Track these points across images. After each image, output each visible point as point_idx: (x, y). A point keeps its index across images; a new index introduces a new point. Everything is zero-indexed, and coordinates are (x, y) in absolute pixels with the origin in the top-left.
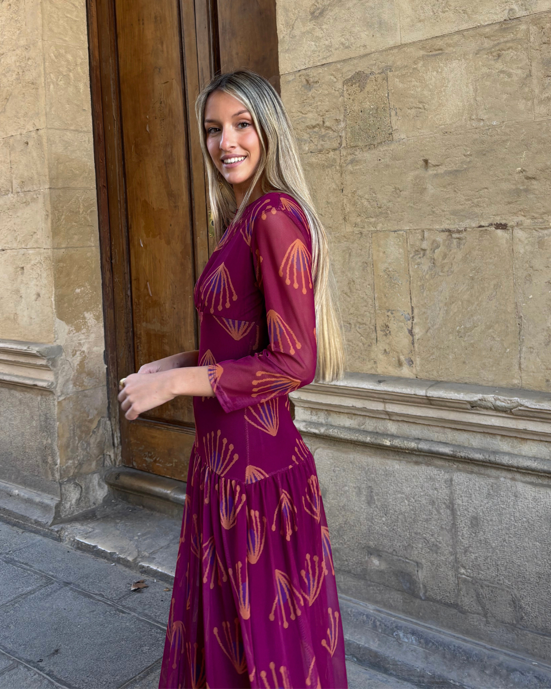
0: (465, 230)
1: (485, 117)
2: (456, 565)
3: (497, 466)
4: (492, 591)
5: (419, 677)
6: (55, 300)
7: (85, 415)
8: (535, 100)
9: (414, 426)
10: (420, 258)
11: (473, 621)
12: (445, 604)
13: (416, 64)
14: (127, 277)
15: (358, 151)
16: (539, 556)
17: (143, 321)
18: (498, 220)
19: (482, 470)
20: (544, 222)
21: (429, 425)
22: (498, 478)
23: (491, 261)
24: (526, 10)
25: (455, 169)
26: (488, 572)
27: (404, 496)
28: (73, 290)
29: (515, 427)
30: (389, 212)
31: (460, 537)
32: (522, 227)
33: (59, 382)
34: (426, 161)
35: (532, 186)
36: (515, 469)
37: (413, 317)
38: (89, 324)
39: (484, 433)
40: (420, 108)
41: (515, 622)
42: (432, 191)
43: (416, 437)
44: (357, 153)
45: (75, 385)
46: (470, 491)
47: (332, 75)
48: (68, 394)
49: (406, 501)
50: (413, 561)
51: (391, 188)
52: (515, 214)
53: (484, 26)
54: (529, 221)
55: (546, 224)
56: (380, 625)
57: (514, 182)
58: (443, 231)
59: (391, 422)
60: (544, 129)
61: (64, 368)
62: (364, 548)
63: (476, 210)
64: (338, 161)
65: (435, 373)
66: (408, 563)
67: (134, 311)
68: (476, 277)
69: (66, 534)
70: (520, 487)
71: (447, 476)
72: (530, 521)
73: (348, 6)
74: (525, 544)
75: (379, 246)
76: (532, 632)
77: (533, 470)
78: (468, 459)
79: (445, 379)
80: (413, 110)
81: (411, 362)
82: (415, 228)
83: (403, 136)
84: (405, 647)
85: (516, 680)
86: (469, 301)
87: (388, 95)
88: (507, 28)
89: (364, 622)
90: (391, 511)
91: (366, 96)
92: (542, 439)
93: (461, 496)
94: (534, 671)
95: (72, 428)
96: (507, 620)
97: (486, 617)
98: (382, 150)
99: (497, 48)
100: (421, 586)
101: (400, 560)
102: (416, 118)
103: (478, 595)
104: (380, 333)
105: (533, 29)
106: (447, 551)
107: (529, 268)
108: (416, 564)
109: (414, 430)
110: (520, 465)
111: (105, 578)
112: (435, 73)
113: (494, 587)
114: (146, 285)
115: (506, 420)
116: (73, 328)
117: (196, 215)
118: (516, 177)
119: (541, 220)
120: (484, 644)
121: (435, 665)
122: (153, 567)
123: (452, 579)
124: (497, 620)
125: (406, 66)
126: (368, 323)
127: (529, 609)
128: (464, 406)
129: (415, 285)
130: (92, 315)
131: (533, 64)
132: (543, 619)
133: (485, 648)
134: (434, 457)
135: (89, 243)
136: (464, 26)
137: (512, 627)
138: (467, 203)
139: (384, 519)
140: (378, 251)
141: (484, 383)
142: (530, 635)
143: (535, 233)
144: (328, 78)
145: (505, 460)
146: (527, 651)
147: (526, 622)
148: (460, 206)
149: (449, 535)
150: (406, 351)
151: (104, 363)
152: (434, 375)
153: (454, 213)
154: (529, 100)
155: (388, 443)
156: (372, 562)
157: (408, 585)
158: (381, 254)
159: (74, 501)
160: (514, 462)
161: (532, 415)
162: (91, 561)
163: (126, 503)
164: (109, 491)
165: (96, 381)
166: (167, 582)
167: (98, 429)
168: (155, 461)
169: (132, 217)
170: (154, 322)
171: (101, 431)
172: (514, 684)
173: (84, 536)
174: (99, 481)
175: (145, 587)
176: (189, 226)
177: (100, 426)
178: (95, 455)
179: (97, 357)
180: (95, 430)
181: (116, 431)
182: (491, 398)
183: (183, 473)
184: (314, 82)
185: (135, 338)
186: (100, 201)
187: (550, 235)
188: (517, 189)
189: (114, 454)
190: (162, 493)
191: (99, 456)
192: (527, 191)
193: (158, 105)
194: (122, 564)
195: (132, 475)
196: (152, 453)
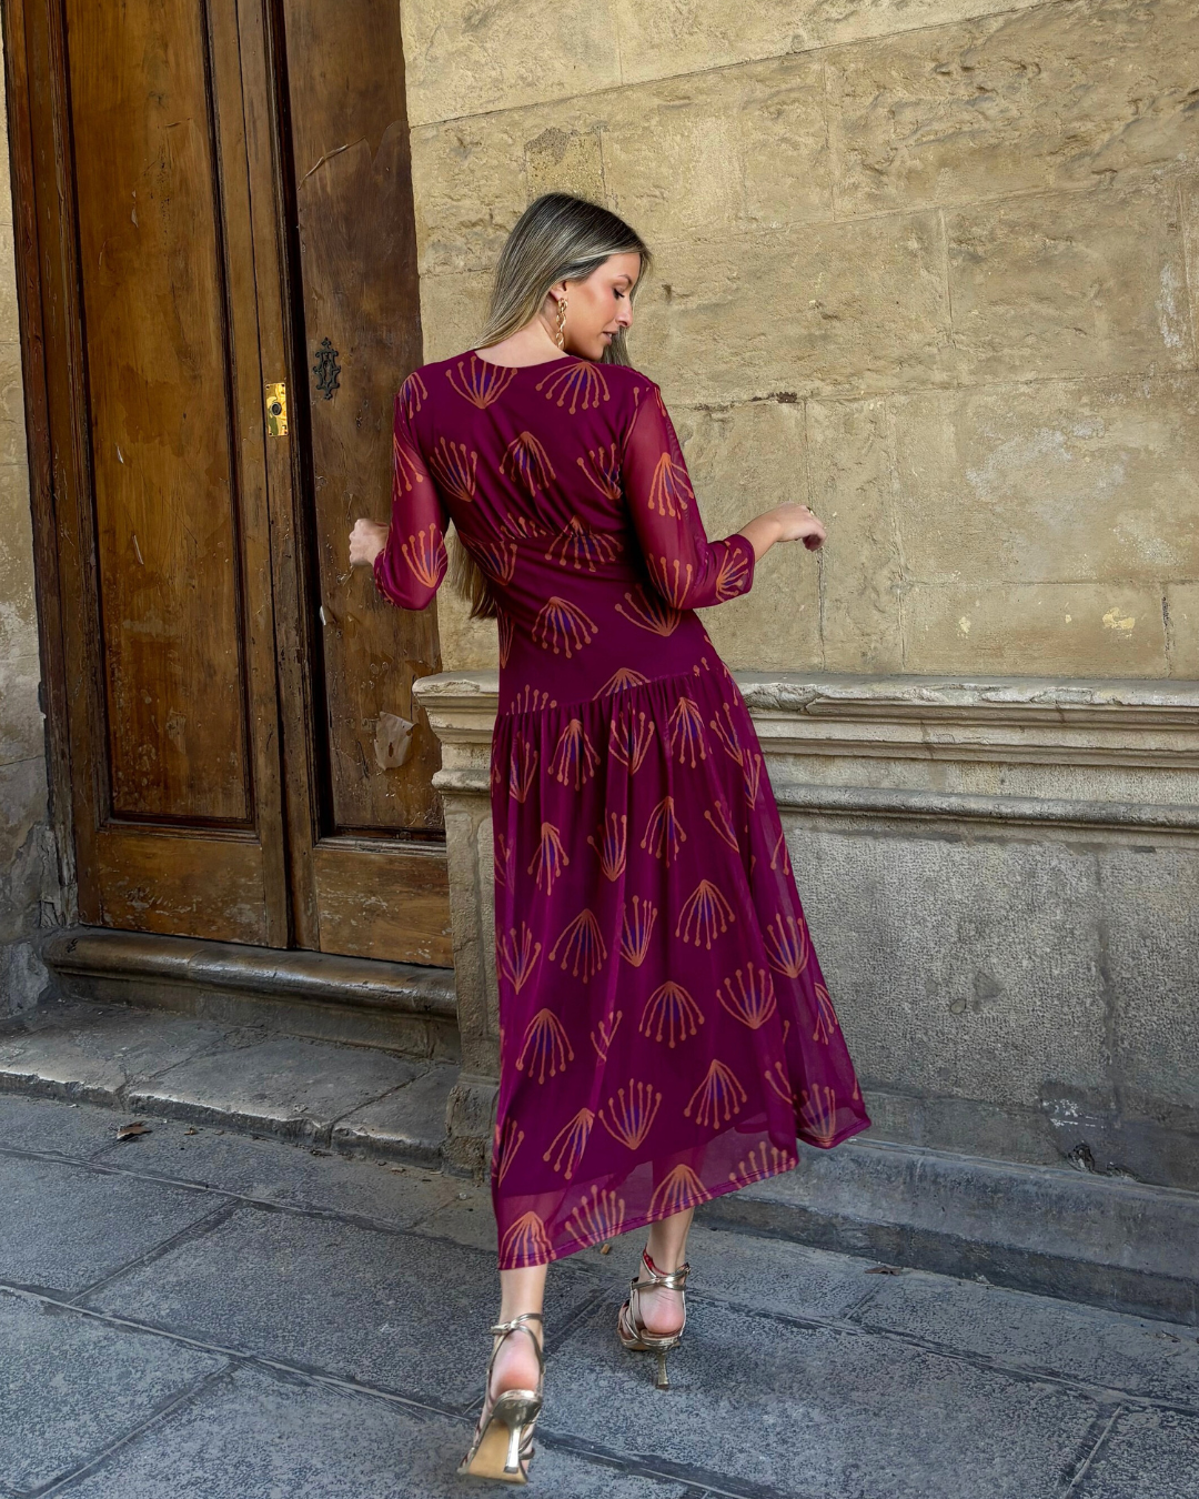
0: (732, 406)
1: (759, 215)
3: (789, 809)
8: (834, 188)
13: (648, 121)
14: (89, 526)
16: (856, 955)
17: (125, 618)
18: (782, 387)
20: (852, 389)
23: (773, 457)
24: (819, 38)
25: (715, 302)
29: (813, 736)
32: (819, 399)
34: (668, 289)
35: (833, 331)
36: (817, 811)
38: (8, 628)
40: (656, 196)
42: (678, 340)
47: (506, 132)
52: (809, 377)
53: (756, 62)
54: (829, 388)
55: (855, 392)
57: (806, 323)
58: (697, 409)
60: (849, 235)
63: (749, 371)
67: (104, 596)
68: (750, 485)
70: (825, 838)
72: (841, 897)
73: (529, 11)
74: (834, 939)
77: (843, 808)
80: (645, 200)
85: (822, 1171)
87: (603, 170)
88: (791, 67)
91: (565, 172)
92: (856, 753)
94: (851, 1152)
99: (776, 100)
102: (650, 214)
105: (830, 71)
107: (832, 467)
110: (823, 801)
111: (60, 1127)
112: (679, 136)
114: (132, 541)
115: (798, 725)
117: (240, 395)
118: (809, 314)
119: (847, 386)
122: (161, 1096)
125: (632, 124)
130: (13, 609)
131: (831, 130)
132: (865, 1062)
135: (7, 458)
136: (724, 61)
138: (734, 359)
141: (766, 668)
143: (840, 408)
144: (498, 137)
145: (801, 796)
148: (724, 365)
151: (39, 709)
153: (715, 377)
154: (824, 188)
160: (813, 797)
161: (837, 712)
162: (24, 1104)
163: (89, 1002)
164: (50, 980)
165: (23, 748)
166: (188, 1119)
167: (29, 848)
168: (154, 906)
169: (98, 401)
170: (150, 618)
171: (34, 852)
172: (819, 1178)
173: (5, 1063)
174: (29, 959)
175: (145, 1132)
176: (224, 416)
177: (32, 841)
178: (21, 903)
179: (24, 696)
180: (21, 850)
181: (66, 852)
182: (772, 687)
183: (214, 923)
184: (471, 143)
185: (108, 653)
186: (27, 368)
187: (861, 411)
188: (810, 335)
189: (60, 901)
190: (172, 966)
191: (29, 905)
192: (825, 337)
193: (156, 171)
194: (91, 1102)
195: (103, 940)
196: (148, 890)
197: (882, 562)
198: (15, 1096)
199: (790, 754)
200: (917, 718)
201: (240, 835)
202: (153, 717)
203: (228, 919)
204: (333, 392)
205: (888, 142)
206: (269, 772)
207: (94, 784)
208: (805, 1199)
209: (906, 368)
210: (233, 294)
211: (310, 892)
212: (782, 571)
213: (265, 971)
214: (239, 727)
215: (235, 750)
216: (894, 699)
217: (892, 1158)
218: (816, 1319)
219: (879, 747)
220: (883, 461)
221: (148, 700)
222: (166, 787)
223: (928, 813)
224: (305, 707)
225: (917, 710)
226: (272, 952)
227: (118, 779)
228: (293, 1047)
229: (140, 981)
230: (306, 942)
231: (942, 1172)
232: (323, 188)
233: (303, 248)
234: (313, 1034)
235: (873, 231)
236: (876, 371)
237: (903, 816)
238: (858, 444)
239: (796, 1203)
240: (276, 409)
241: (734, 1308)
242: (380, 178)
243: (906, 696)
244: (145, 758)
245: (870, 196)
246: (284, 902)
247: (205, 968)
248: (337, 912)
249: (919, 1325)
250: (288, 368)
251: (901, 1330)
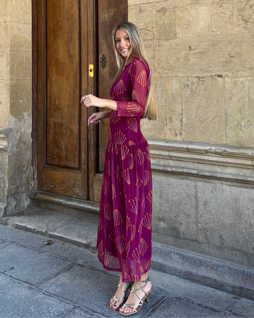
0: (205, 77)
1: (215, 30)
2: (197, 222)
3: (216, 178)
4: (211, 233)
5: (179, 272)
6: (10, 105)
7: (21, 163)
8: (234, 25)
9: (181, 162)
10: (186, 88)
11: (203, 247)
12: (191, 240)
13: (187, 6)
14: (45, 96)
15: (162, 41)
16: (231, 216)
17: (52, 118)
18: (219, 73)
19: (209, 180)
20: (237, 75)
21: (188, 161)
22: (216, 184)
23: (215, 90)
25: (202, 51)
26: (210, 224)
27: (176, 194)
28: (18, 101)
29: (223, 161)
30: (174, 68)
31: (199, 210)
32: (228, 77)
33: (10, 146)
34: (190, 47)
35: (233, 60)
36: (223, 179)
37: (182, 114)
38: (25, 118)
39: (211, 164)
40: (188, 25)
41: (220, 246)
42: (192, 60)
43: (182, 167)
44: (161, 42)
45: (17, 148)
46: (204, 190)
47: (151, 8)
48: (13, 152)
49: (177, 196)
50: (179, 222)
51: (175, 58)
52: (225, 71)
54: (231, 74)
55: (238, 76)
56: (163, 252)
57: (225, 58)
58: (196, 77)
59: (171, 160)
60: (238, 37)
61: (12, 139)
62: (157, 218)
63: (210, 69)
64: (153, 45)
65: (191, 138)
66: (177, 223)
67: (48, 112)
68: (209, 97)
69: (10, 221)
70: (224, 187)
71: (195, 184)
72: (228, 201)
74: (226, 211)
75: (169, 83)
76: (228, 249)
77: (230, 179)
78: (204, 176)
79: (195, 141)
80: (185, 25)
81: (181, 134)
82: (185, 75)
83: (181, 36)
84: (174, 260)
85: (221, 270)
86: (206, 107)
87: (175, 18)
89: (156, 251)
90: (170, 201)
91: (166, 18)
92: (234, 166)
93: (200, 192)
94: (228, 266)
95: (14, 169)
96: (217, 245)
97: (209, 245)
98: (172, 41)
99: (220, 2)
100: (182, 233)
101: (173, 222)
102: (186, 29)
103: (206, 235)
104: (168, 121)
106: (193, 217)
107: (231, 94)
108: (180, 224)
109: (181, 164)
110: (225, 177)
111: (32, 240)
112: (195, 10)
113: (212, 231)
114: (55, 99)
115: (219, 158)
116: (17, 120)
117: (83, 67)
118: (226, 55)
119: (235, 74)
120: (208, 257)
121: (187, 267)
122: (56, 234)
123: (195, 229)
124: (213, 245)
125: (183, 7)
126: (163, 117)
127: (226, 239)
128: (202, 152)
129: (184, 100)
130: (26, 114)
131: (234, 10)
132: (232, 243)
133: (208, 258)
134: (189, 175)
135: (27, 78)
137: (219, 248)
138: (206, 66)
139: (167, 205)
140: (169, 85)
141: (211, 143)
142: (227, 251)
143: (233, 79)
144: (149, 9)
145: (219, 175)
146: (225, 258)
147: (225, 245)
148: (204, 67)
149: (194, 210)
150: (179, 129)
151: (31, 138)
152: (190, 139)
153: (201, 70)
154: (232, 25)
155: (170, 170)
156: (161, 224)
157: (176, 233)
158: (170, 86)
159: (13, 206)
160: (222, 176)
161: (230, 155)
162: (23, 233)
163: (39, 208)
164: (30, 202)
165: (27, 147)
166: (62, 240)
167: (27, 171)
168: (55, 187)
169: (49, 66)
170: (58, 118)
171: (28, 172)
172: (220, 272)
173: (19, 222)
174: (26, 197)
175: (52, 243)
176: (79, 71)
177: (28, 169)
178: (24, 184)
179: (28, 135)
180: (25, 171)
181: (35, 172)
182: (213, 148)
183: (69, 192)
184: (143, 10)
185: (48, 126)
186: (33, 58)
187: (239, 80)
188: (226, 61)
189: (34, 184)
190: (59, 201)
191: (26, 184)
192: (230, 62)
193: (66, 13)
194: (39, 234)
195: (43, 194)
196: (54, 183)
197: (243, 119)
198: (21, 231)
199: (216, 165)
200: (251, 159)
201: (77, 171)
202: (58, 142)
203: (73, 191)
204: (105, 67)
205: (249, 14)
206: (84, 157)
207: (43, 156)
208: (216, 277)
209: (251, 71)
210: (82, 43)
211: (93, 186)
212: (216, 119)
213: (81, 205)
214: (78, 145)
215: (76, 150)
216: (245, 153)
217: (239, 269)
218: (220, 310)
219: (240, 165)
220: (244, 94)
221: (57, 137)
222: (60, 159)
223: (252, 182)
224: (94, 142)
225: (251, 157)
226: (83, 200)
227: (48, 156)
228: (87, 224)
229: (51, 204)
230: (91, 199)
231: (252, 274)
232: (105, 19)
233: (99, 33)
234: (92, 221)
235: (244, 36)
236: (244, 71)
237: (245, 182)
238: (238, 89)
239: (214, 278)
240: (91, 71)
241: (199, 305)
242: (118, 17)
243: (248, 153)
244: (55, 151)
245: (244, 27)
246: (86, 189)
247: (67, 203)
248: (99, 192)
249: (247, 314)
250: (94, 61)
251: (242, 315)
